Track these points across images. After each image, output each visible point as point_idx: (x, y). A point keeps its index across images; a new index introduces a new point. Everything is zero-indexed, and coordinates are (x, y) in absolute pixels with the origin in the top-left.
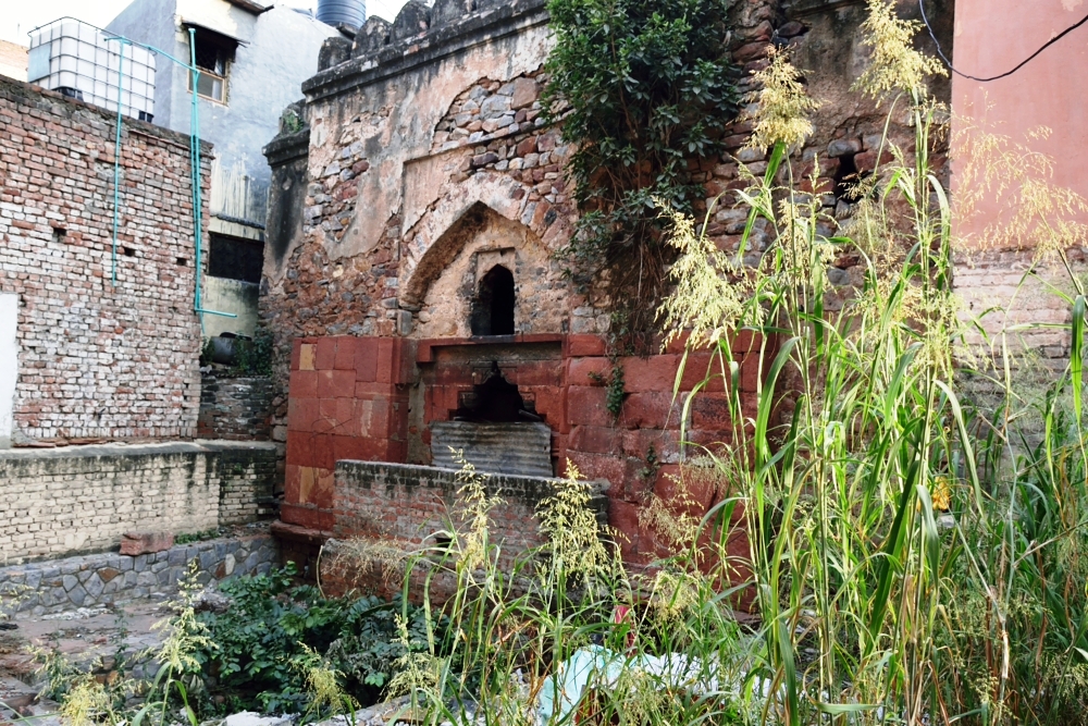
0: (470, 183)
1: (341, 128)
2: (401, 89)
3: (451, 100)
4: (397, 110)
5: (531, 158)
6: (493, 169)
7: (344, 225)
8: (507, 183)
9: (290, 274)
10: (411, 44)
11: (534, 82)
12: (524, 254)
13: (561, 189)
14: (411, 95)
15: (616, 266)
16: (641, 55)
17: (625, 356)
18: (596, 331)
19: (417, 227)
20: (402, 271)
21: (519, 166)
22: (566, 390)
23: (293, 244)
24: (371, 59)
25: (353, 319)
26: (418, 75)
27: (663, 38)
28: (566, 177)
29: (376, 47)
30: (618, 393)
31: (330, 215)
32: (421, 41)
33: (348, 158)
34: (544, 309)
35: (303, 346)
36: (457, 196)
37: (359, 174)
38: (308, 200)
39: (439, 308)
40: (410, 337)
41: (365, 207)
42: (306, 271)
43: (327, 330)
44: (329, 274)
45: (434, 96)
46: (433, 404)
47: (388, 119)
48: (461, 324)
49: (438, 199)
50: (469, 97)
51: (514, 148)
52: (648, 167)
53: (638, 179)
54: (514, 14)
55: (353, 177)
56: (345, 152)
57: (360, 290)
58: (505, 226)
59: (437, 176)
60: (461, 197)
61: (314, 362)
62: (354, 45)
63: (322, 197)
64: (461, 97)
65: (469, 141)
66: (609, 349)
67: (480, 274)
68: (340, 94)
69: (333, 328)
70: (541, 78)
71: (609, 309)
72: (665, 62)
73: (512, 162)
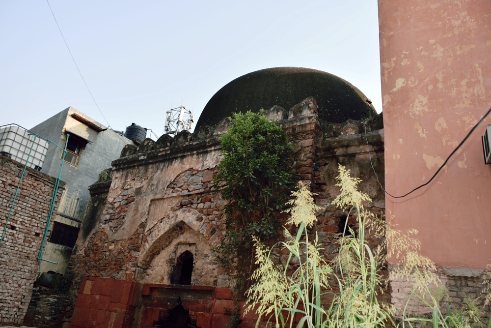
0: (179, 212)
1: (125, 182)
2: (155, 169)
3: (176, 176)
4: (152, 177)
5: (208, 204)
6: (190, 206)
7: (118, 225)
8: (196, 214)
9: (89, 245)
10: (162, 152)
11: (213, 172)
12: (200, 247)
13: (220, 217)
14: (159, 172)
15: (240, 257)
16: (258, 167)
17: (241, 301)
18: (229, 287)
19: (152, 229)
20: (142, 249)
21: (202, 207)
22: (212, 315)
23: (93, 231)
24: (144, 155)
25: (114, 270)
26: (163, 164)
27: (268, 161)
28: (222, 215)
29: (147, 150)
30: (237, 319)
31: (113, 220)
32: (167, 150)
33: (126, 195)
34: (206, 274)
35: (87, 281)
36: (172, 217)
37: (130, 203)
38: (104, 212)
39: (157, 268)
40: (141, 282)
41: (130, 218)
42: (97, 244)
43: (101, 274)
44: (107, 247)
45: (169, 173)
46: (147, 317)
47: (147, 181)
48: (166, 278)
49: (164, 218)
50: (184, 175)
51: (201, 199)
52: (258, 213)
53: (254, 218)
54: (207, 145)
55: (127, 204)
56: (126, 192)
57: (120, 256)
58: (193, 233)
59: (166, 207)
60: (174, 218)
61: (91, 290)
62: (138, 149)
63: (111, 211)
64: (181, 175)
65: (181, 194)
66: (234, 296)
67: (178, 254)
68: (128, 168)
69: (104, 274)
70: (216, 171)
71: (236, 277)
72: (268, 171)
73: (199, 205)
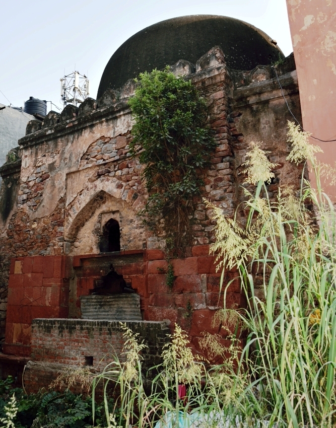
0: (98, 182)
1: (36, 159)
2: (65, 142)
3: (88, 146)
4: (63, 151)
5: (125, 170)
6: (108, 175)
7: (37, 203)
8: (115, 182)
9: (10, 227)
10: (69, 123)
11: (126, 138)
12: (124, 213)
13: (139, 182)
14: (70, 144)
15: (167, 217)
16: (173, 127)
17: (174, 259)
18: (159, 247)
19: (73, 203)
20: (66, 223)
21: (120, 174)
22: (147, 276)
23: (12, 213)
24: (51, 129)
25: (42, 247)
26: (72, 136)
27: (182, 119)
28: (142, 179)
29: (53, 124)
30: (172, 277)
31: (31, 199)
32: (74, 121)
33: (39, 173)
34: (134, 238)
35: (16, 262)
36: (91, 188)
37: (45, 179)
38: (20, 192)
39: (84, 240)
40: (70, 255)
41: (48, 195)
42: (19, 225)
43: (28, 253)
44: (30, 227)
45: (80, 145)
47: (59, 155)
48: (95, 247)
49: (83, 190)
50: (96, 145)
51: (117, 166)
52: (178, 173)
53: (175, 178)
54: (116, 110)
55: (42, 181)
56: (38, 170)
57: (46, 233)
58: (114, 201)
59: (82, 179)
60: (94, 189)
61: (22, 269)
62: (43, 123)
63: (27, 191)
64: (93, 145)
65: (97, 164)
66: (166, 255)
67: (103, 223)
68: (36, 145)
69: (32, 252)
70: (128, 136)
71: (165, 237)
72: (183, 129)
73: (117, 172)
